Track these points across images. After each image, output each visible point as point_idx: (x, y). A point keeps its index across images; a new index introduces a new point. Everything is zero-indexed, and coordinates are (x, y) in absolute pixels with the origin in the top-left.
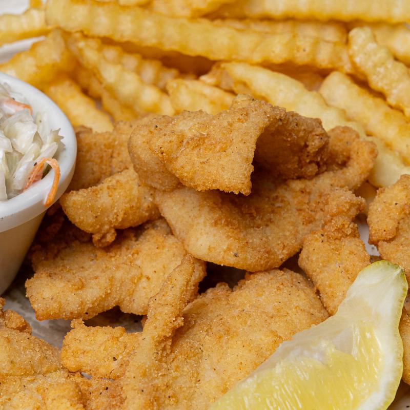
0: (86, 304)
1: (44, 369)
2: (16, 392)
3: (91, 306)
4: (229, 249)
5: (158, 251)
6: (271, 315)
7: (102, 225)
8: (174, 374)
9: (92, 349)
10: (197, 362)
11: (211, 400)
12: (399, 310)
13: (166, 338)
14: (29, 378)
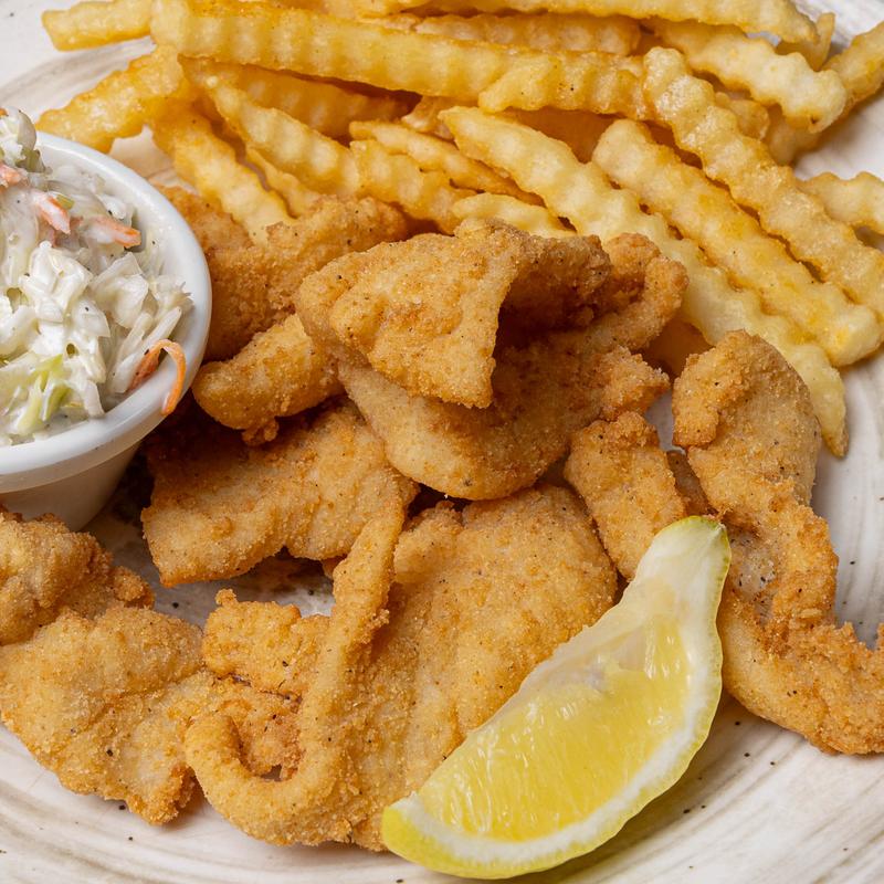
0: (238, 556)
1: (178, 674)
2: (137, 722)
3: (245, 558)
4: (457, 474)
5: (345, 459)
6: (522, 583)
7: (258, 418)
8: (375, 700)
9: (249, 642)
10: (412, 674)
11: (433, 736)
12: (717, 593)
13: (364, 647)
14: (155, 695)
